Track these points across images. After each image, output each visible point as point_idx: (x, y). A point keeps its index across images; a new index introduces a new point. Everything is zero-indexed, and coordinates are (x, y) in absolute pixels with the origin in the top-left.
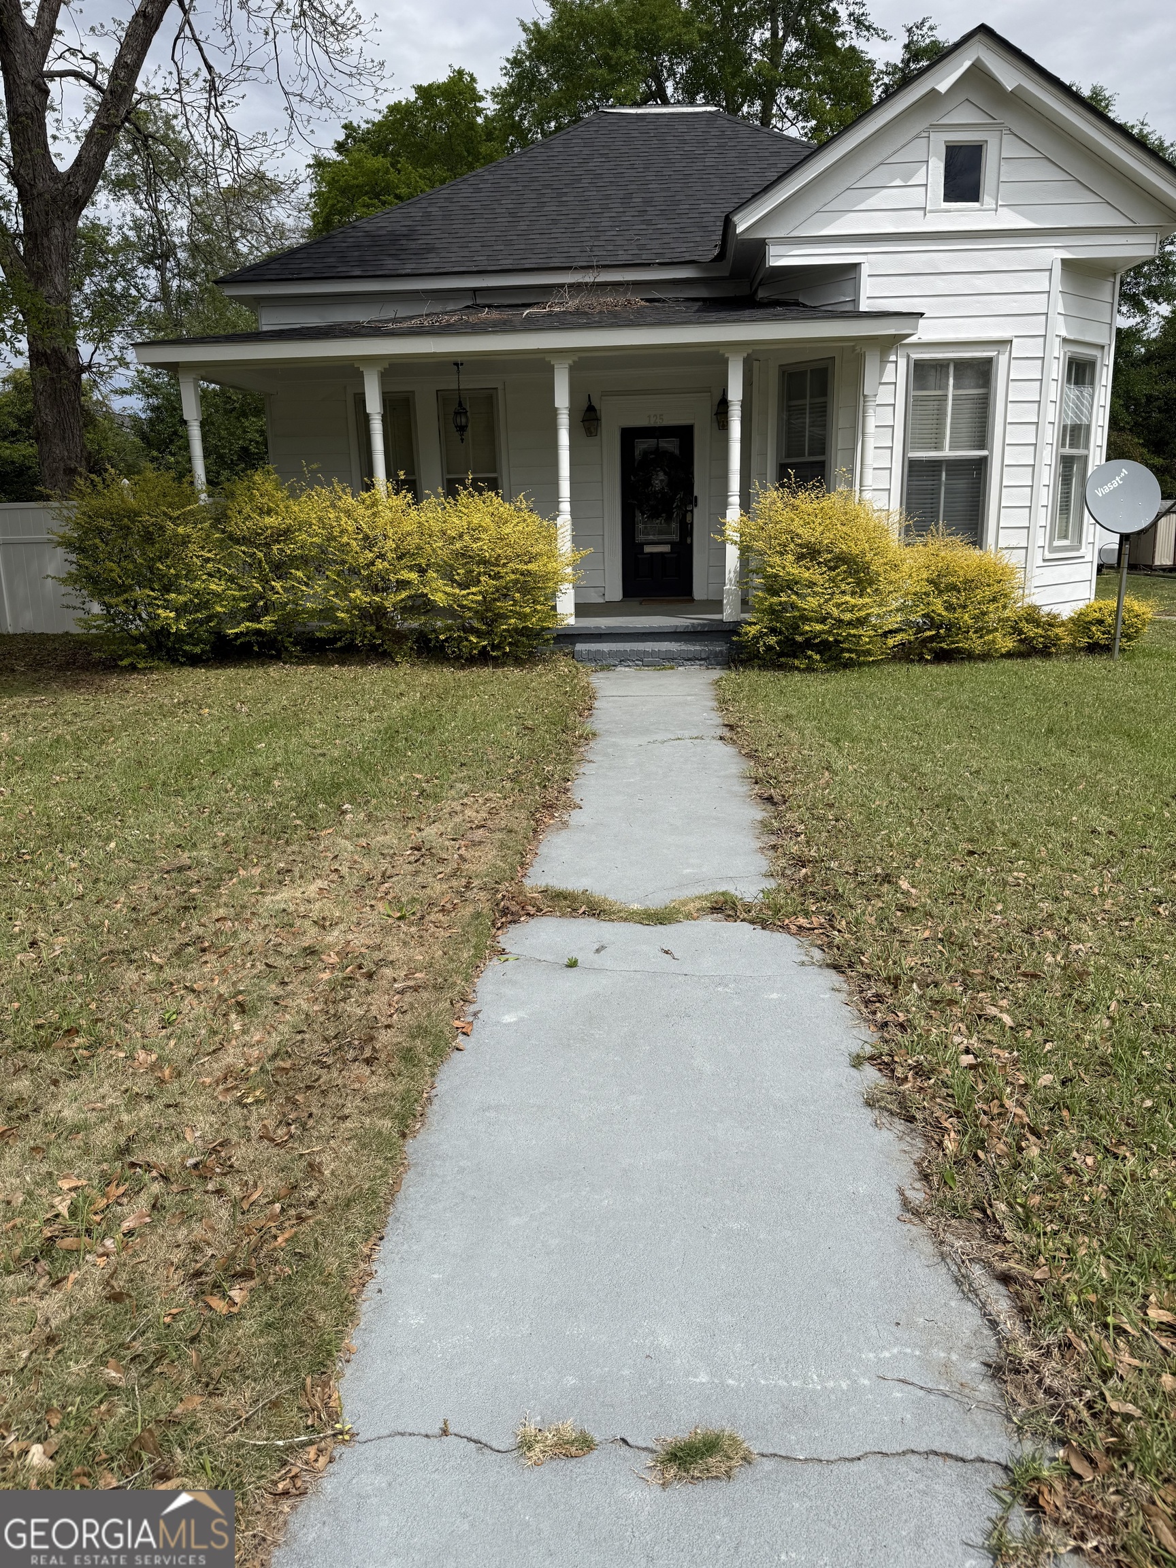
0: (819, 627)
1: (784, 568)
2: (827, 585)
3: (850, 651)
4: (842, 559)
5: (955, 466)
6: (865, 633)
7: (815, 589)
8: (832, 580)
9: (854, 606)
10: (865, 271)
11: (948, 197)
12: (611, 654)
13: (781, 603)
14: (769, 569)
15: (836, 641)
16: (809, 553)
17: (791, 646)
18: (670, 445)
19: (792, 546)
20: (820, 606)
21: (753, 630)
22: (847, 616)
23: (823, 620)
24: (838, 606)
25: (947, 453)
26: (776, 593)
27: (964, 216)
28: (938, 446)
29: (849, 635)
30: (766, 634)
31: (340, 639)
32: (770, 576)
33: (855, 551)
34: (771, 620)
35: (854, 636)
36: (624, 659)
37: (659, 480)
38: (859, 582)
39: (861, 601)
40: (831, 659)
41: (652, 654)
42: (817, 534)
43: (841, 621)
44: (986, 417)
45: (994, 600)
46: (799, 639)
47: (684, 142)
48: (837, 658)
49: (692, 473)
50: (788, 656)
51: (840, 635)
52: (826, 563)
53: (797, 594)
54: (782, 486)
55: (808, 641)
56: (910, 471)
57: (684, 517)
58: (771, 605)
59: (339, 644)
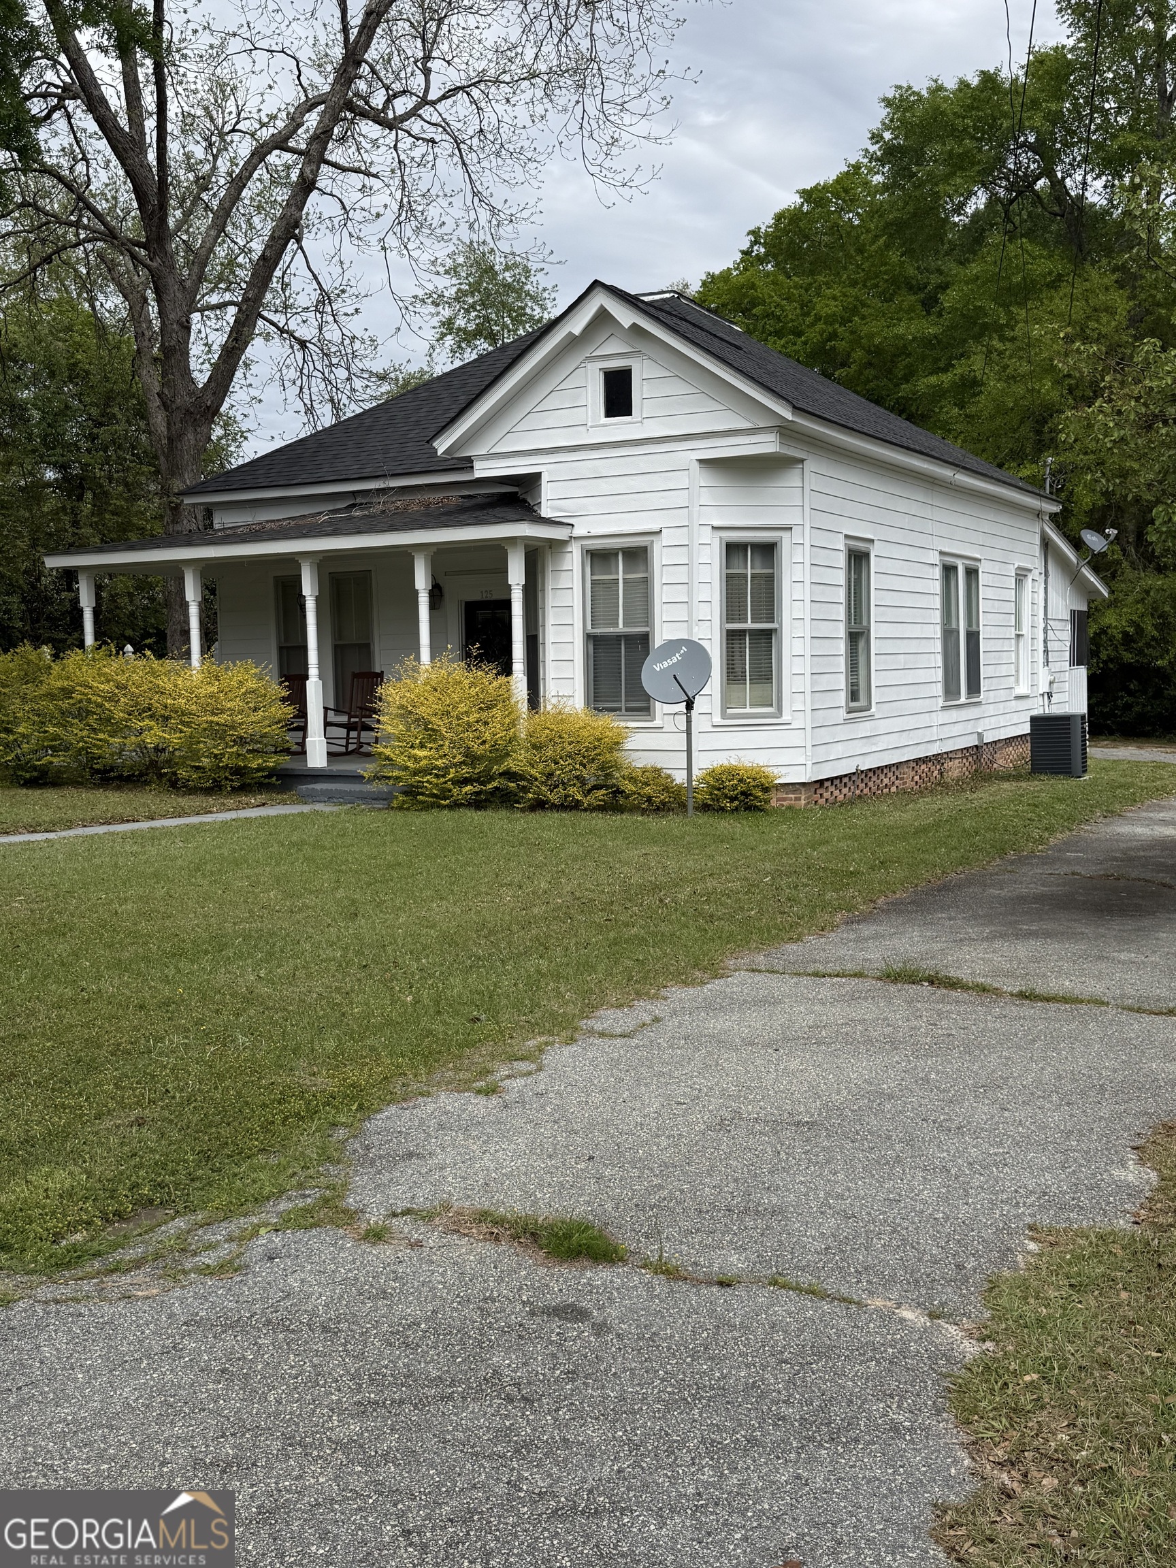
10: (545, 478)
11: (609, 413)
25: (621, 629)
27: (621, 428)
28: (614, 622)
56: (595, 645)
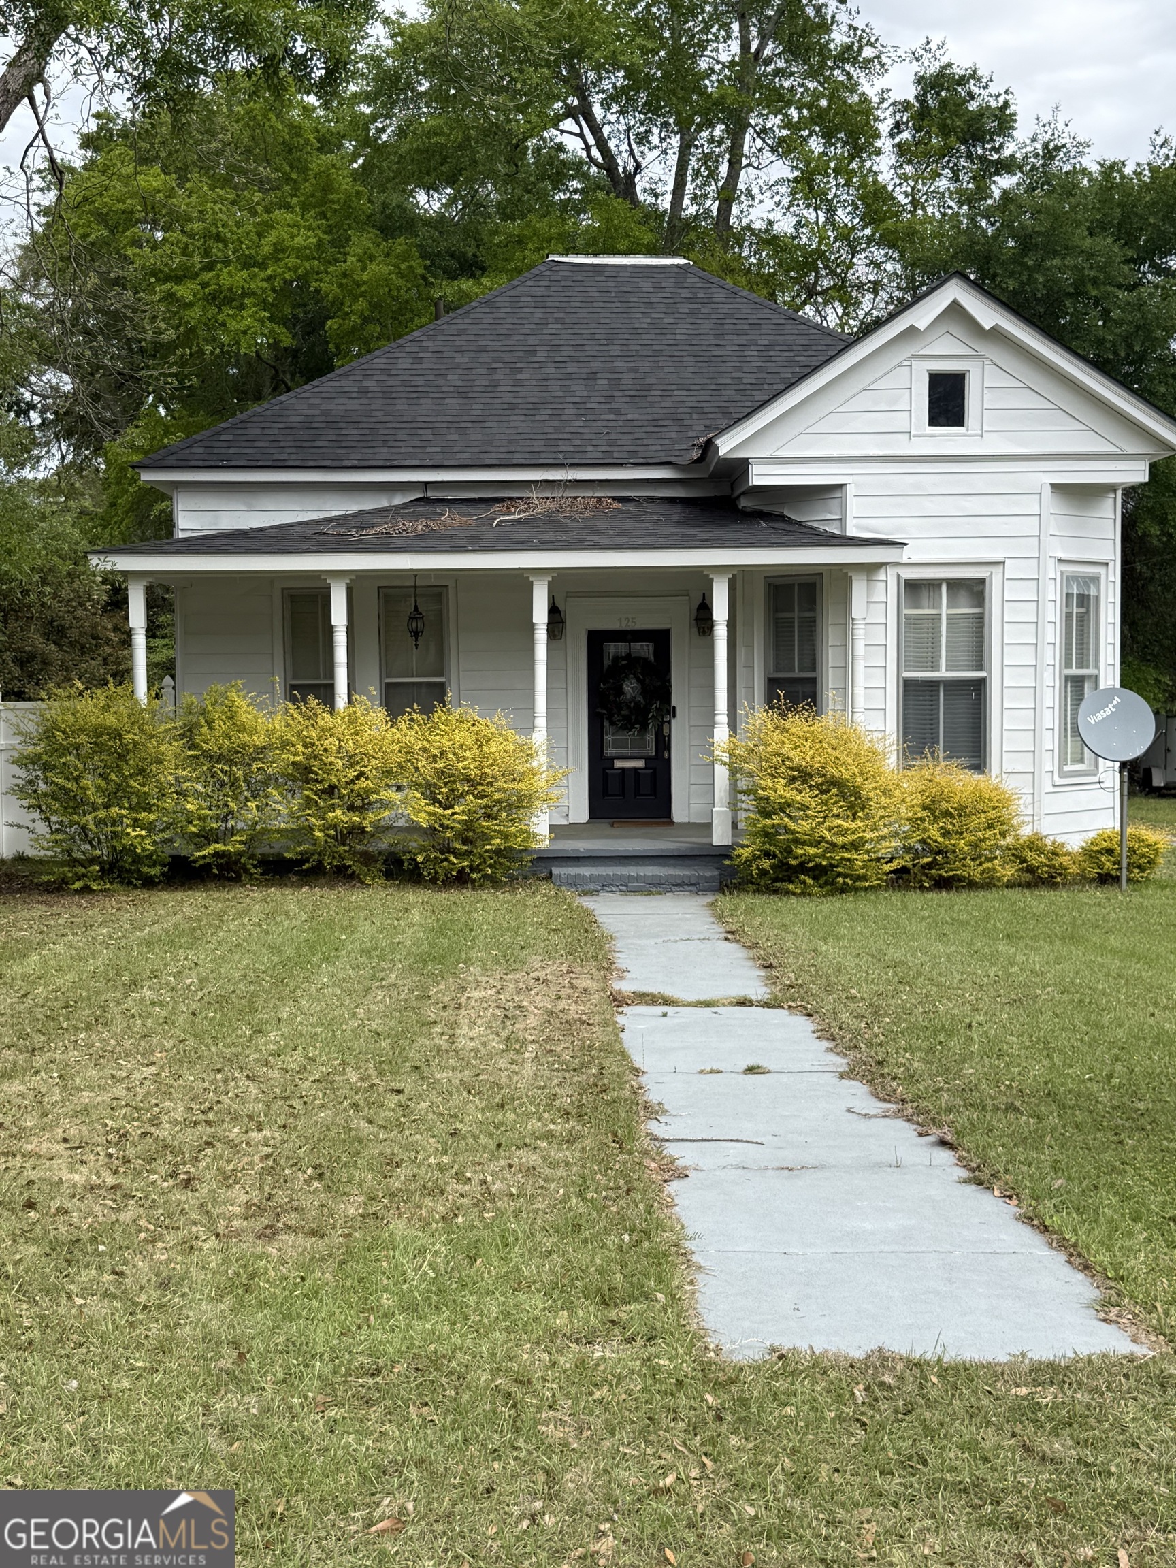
0: (812, 851)
1: (775, 791)
2: (819, 809)
3: (846, 876)
4: (834, 782)
5: (954, 686)
6: (859, 858)
7: (808, 812)
8: (824, 803)
9: (848, 829)
10: (851, 491)
11: (933, 422)
12: (592, 879)
13: (773, 826)
14: (760, 792)
15: (832, 866)
16: (801, 776)
17: (787, 871)
18: (645, 650)
19: (783, 769)
20: (812, 829)
21: (745, 853)
22: (840, 840)
23: (817, 844)
24: (830, 829)
25: (943, 673)
26: (767, 815)
27: (948, 439)
28: (935, 667)
29: (843, 859)
30: (759, 857)
31: (307, 861)
32: (761, 799)
33: (846, 775)
34: (764, 843)
35: (849, 860)
36: (607, 885)
37: (630, 688)
38: (851, 807)
39: (853, 825)
40: (826, 883)
41: (637, 878)
42: (808, 758)
43: (833, 845)
44: (982, 637)
45: (991, 827)
46: (793, 862)
47: (651, 306)
48: (833, 883)
49: (669, 681)
50: (782, 880)
51: (833, 858)
52: (817, 786)
53: (790, 816)
54: (771, 708)
55: (802, 864)
56: (905, 691)
57: (661, 728)
58: (764, 827)
59: (307, 866)
